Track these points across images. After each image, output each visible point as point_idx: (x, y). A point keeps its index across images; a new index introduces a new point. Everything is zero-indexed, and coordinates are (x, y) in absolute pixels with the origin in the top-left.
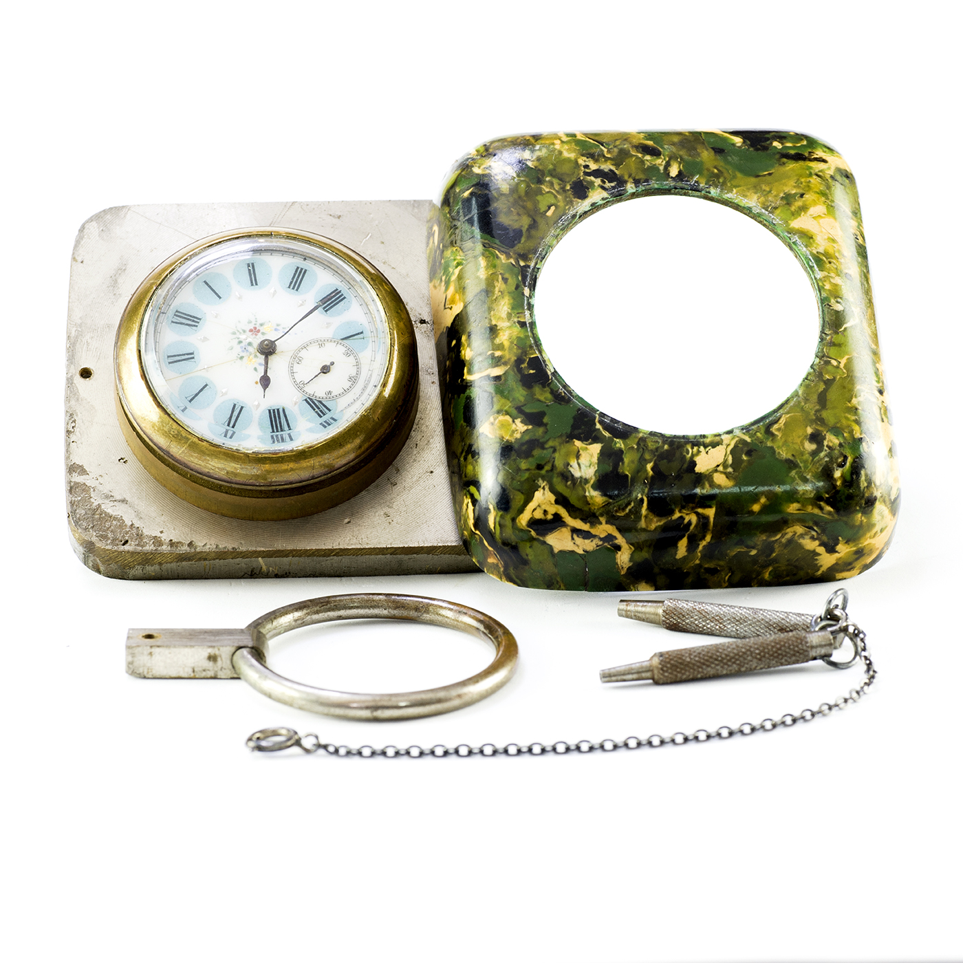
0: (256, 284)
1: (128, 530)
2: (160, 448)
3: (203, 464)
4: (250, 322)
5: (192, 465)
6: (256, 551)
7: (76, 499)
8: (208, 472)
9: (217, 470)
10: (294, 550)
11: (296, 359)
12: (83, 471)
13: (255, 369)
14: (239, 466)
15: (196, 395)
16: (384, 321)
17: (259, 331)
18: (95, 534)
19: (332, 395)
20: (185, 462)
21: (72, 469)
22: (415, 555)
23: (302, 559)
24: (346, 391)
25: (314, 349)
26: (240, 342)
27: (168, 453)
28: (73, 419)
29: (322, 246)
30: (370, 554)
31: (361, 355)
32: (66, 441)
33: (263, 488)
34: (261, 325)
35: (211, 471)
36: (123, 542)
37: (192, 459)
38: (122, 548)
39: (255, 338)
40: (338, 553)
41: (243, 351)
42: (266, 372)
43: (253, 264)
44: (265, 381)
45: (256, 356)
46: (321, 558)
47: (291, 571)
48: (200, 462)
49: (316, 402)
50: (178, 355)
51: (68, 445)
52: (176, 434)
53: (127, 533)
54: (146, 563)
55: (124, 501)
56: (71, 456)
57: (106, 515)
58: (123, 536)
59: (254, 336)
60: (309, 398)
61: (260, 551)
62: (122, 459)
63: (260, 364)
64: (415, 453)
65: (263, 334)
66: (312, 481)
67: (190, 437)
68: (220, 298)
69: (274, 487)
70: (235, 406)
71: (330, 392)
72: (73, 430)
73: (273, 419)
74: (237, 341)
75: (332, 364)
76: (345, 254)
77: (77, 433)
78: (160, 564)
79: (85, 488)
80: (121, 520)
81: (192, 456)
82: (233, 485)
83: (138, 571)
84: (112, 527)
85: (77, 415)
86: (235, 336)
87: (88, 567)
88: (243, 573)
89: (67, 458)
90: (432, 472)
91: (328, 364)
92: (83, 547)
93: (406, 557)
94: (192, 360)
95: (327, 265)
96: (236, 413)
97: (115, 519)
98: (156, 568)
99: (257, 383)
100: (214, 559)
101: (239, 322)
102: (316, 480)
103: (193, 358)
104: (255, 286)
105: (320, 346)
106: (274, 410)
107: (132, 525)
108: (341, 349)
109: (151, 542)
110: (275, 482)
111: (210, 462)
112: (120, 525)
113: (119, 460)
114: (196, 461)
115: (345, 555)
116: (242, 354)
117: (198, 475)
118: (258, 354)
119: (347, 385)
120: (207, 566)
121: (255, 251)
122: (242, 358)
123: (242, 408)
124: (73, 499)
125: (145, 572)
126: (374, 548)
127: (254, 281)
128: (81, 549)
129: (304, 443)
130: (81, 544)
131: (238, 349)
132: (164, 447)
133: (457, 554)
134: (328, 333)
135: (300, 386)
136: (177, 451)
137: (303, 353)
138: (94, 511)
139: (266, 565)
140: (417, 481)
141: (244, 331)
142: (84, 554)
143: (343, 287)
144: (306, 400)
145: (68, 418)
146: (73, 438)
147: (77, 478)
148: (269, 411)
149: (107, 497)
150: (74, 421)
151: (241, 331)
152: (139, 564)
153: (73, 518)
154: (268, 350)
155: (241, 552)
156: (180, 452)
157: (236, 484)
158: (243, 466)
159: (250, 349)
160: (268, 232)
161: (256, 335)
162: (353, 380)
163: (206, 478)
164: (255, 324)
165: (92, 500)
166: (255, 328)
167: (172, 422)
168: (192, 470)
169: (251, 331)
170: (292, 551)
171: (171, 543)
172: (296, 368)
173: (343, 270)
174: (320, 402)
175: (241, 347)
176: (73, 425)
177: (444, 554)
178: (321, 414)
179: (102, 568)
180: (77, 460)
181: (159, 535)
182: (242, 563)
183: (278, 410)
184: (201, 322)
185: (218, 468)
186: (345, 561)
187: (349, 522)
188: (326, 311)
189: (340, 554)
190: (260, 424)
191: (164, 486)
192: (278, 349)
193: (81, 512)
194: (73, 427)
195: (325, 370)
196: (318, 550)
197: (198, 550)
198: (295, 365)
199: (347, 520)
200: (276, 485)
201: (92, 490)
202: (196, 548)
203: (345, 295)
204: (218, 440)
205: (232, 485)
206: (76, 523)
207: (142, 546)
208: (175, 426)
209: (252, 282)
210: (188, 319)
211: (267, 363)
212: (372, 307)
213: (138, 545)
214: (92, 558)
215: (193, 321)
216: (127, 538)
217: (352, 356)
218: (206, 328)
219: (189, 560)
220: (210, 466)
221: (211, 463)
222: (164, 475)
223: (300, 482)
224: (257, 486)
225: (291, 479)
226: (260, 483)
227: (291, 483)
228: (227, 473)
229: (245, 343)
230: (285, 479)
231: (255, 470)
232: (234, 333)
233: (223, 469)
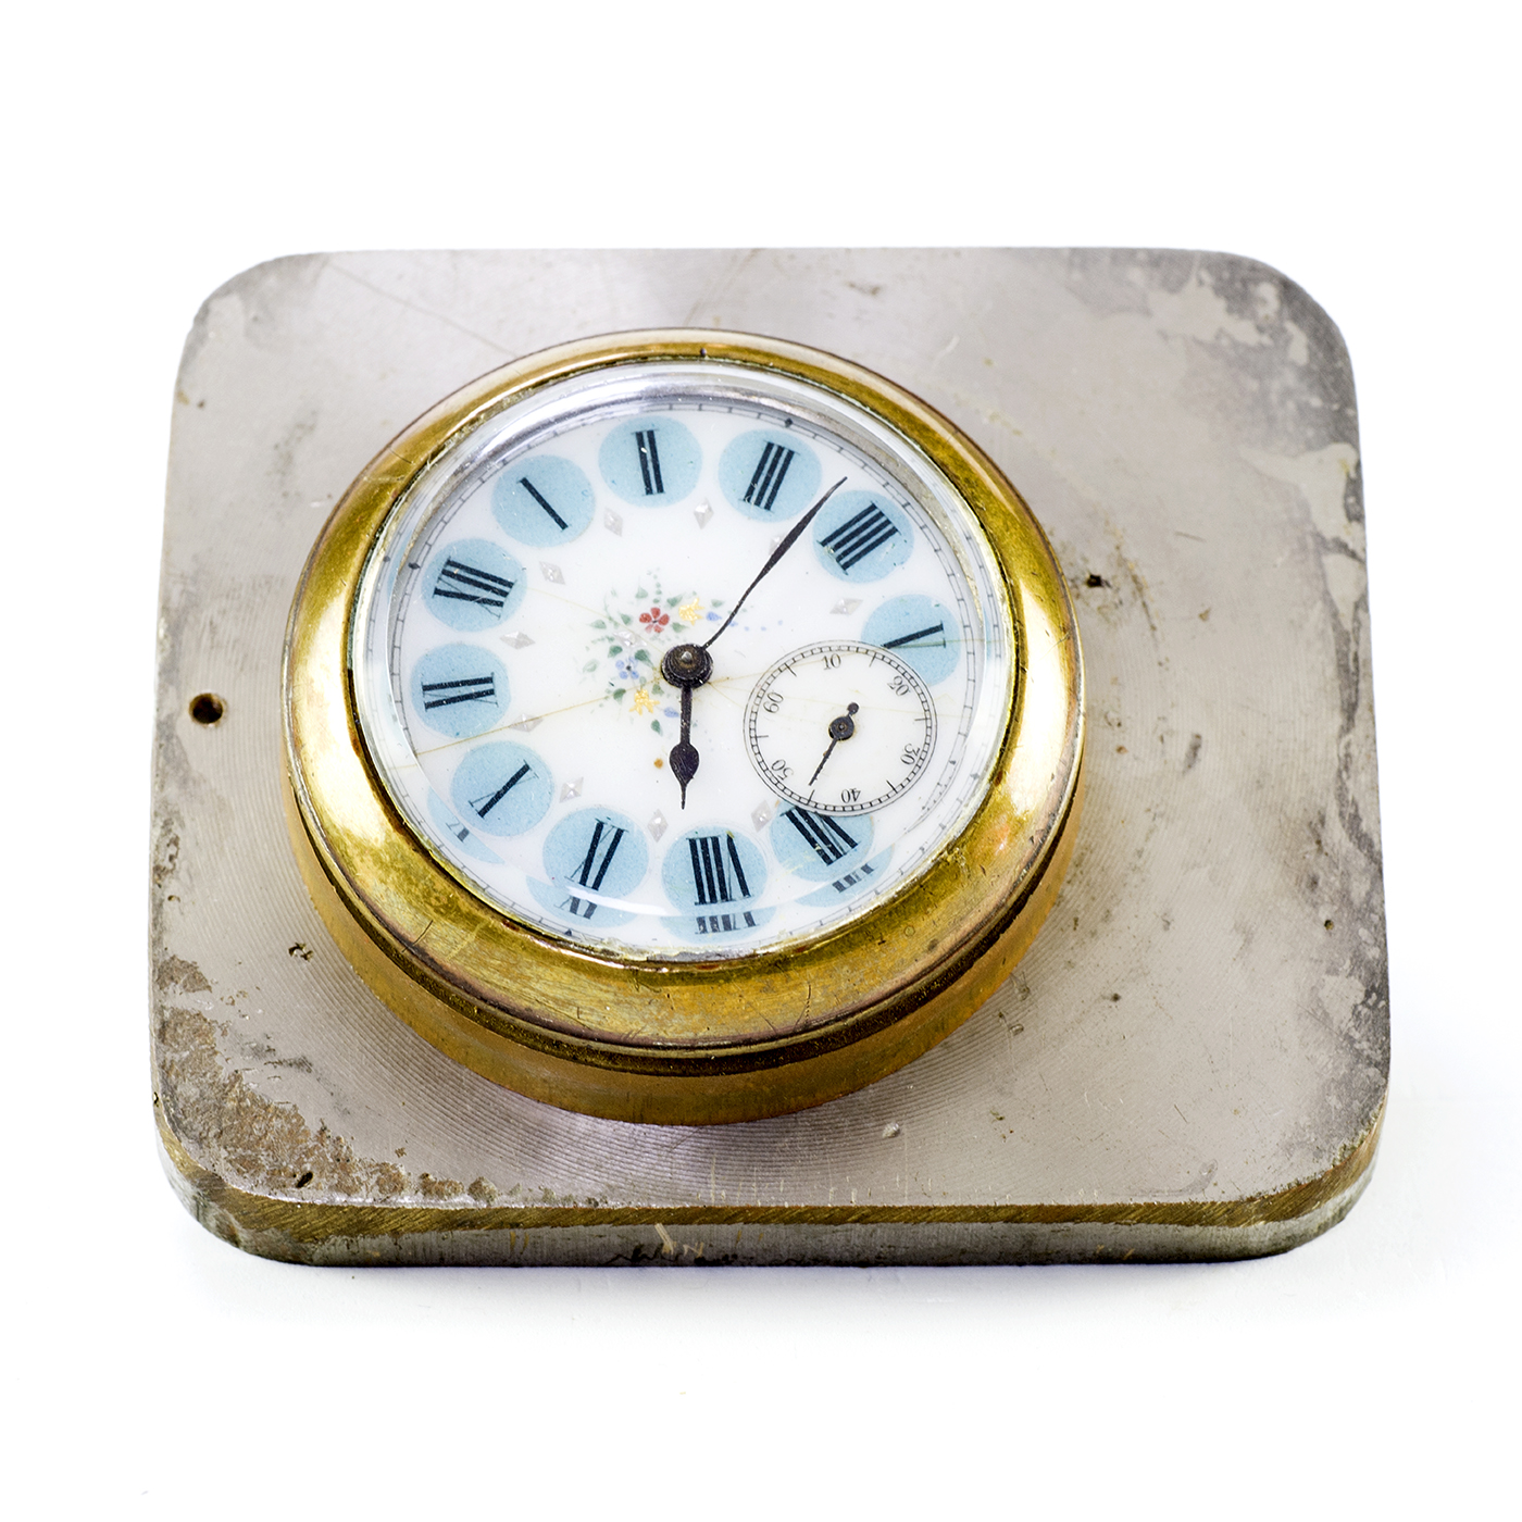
0: (660, 489)
1: (311, 1145)
2: (400, 938)
3: (514, 987)
4: (641, 595)
5: (486, 989)
6: (648, 1211)
7: (177, 1057)
8: (529, 1009)
9: (551, 1004)
10: (751, 1209)
11: (765, 698)
12: (196, 980)
13: (656, 726)
14: (610, 997)
15: (499, 796)
16: (998, 595)
17: (665, 620)
18: (224, 1154)
19: (859, 801)
20: (467, 978)
21: (166, 972)
22: (1070, 1224)
23: (769, 1228)
24: (896, 791)
25: (812, 670)
26: (616, 650)
27: (421, 953)
28: (171, 836)
29: (837, 387)
30: (952, 1220)
31: (936, 691)
32: (153, 895)
33: (673, 1054)
34: (673, 602)
35: (537, 1007)
36: (298, 1177)
37: (485, 972)
38: (292, 1197)
39: (654, 639)
40: (867, 1216)
41: (624, 676)
42: (685, 732)
43: (651, 434)
44: (685, 762)
45: (657, 689)
46: (820, 1228)
47: (739, 1253)
48: (506, 982)
49: (817, 820)
50: (453, 685)
51: (157, 907)
52: (445, 907)
53: (308, 1153)
54: (359, 1231)
55: (302, 1064)
56: (165, 937)
57: (254, 1102)
58: (300, 1163)
59: (653, 632)
60: (797, 808)
61: (659, 1211)
62: (298, 947)
63: (669, 713)
64: (1073, 943)
65: (677, 627)
66: (803, 1037)
67: (480, 914)
68: (563, 525)
70: (600, 826)
71: (853, 794)
72: (170, 866)
73: (702, 865)
74: (607, 646)
75: (853, 708)
76: (896, 408)
77: (183, 874)
78: (395, 1233)
79: (200, 1026)
80: (294, 1119)
81: (486, 965)
82: (595, 1045)
83: (337, 1246)
84: (270, 1137)
85: (182, 825)
86: (600, 633)
87: (207, 1227)
88: (612, 1256)
89: (155, 942)
90: (1116, 998)
91: (845, 713)
92: (193, 1183)
93: (1047, 1228)
94: (489, 698)
95: (845, 439)
96: (602, 849)
97: (279, 1113)
98: (385, 1242)
99: (659, 764)
100: (537, 1226)
101: (614, 593)
102: (815, 1034)
103: (490, 692)
104: (656, 496)
105: (830, 662)
106: (704, 841)
107: (323, 1130)
108: (884, 674)
109: (373, 1181)
110: (707, 1039)
111: (533, 984)
112: (290, 1132)
113: (291, 951)
114: (496, 978)
115: (885, 1221)
116: (620, 684)
117: (500, 1014)
118: (664, 684)
119: (900, 773)
120: (520, 1242)
121: (656, 397)
122: (619, 694)
123: (619, 833)
124: (169, 1055)
125: (354, 1249)
126: (961, 1207)
127: (653, 481)
128: (191, 1190)
129: (783, 937)
130: (189, 1177)
131: (609, 670)
132: (413, 938)
133: (1180, 1223)
134: (849, 629)
135: (774, 774)
136: (449, 944)
137: (783, 684)
138: (225, 1091)
139: (673, 1238)
140: (1079, 1022)
141: (627, 620)
142: (195, 1198)
143: (890, 501)
144: (790, 814)
145: (158, 832)
146: (172, 886)
147: (180, 999)
148: (693, 843)
149: (258, 1052)
150: (175, 842)
151: (620, 621)
152: (340, 1232)
153: (167, 1110)
154: (689, 672)
155: (610, 1212)
156: (455, 952)
157: (600, 1040)
158: (621, 997)
159: (642, 669)
160: (694, 345)
161: (658, 630)
162: (916, 759)
163: (523, 1024)
164: (656, 601)
165: (218, 1060)
166: (656, 612)
167: (432, 872)
168: (482, 999)
169: (645, 618)
170: (742, 1210)
171: (427, 1186)
172: (765, 723)
173: (892, 457)
174: (827, 819)
175: (620, 664)
176: (172, 850)
177: (1148, 1222)
178: (830, 855)
179: (243, 1235)
180: (180, 947)
181: (392, 1160)
182: (613, 1235)
183: (716, 841)
184: (513, 593)
185: (556, 1000)
186: (882, 1234)
187: (896, 1134)
188: (845, 566)
189: (871, 1218)
190: (668, 881)
191: (410, 1024)
192: (718, 668)
193: (188, 1090)
194: (171, 858)
195: (842, 730)
196: (814, 1208)
197: (496, 1205)
198: (762, 713)
199: (891, 1128)
200: (708, 1048)
201: (219, 1032)
202: (490, 1199)
203: (895, 523)
204: (556, 921)
205: (592, 1043)
206: (175, 1123)
207: (349, 1191)
208: (441, 883)
209: (648, 484)
210: (478, 584)
211: (687, 710)
212: (966, 553)
213: (338, 1188)
214: (215, 1210)
215: (492, 589)
216: (308, 1167)
217: (912, 694)
218: (525, 609)
219: (472, 1226)
220: (533, 994)
221: (537, 987)
222: (411, 1000)
223: (772, 1039)
224: (657, 1047)
225: (749, 1031)
226: (664, 1040)
227: (748, 1042)
228: (578, 1013)
229: (627, 655)
230: (733, 1032)
231: (653, 1009)
232: (600, 625)
233: (567, 1003)
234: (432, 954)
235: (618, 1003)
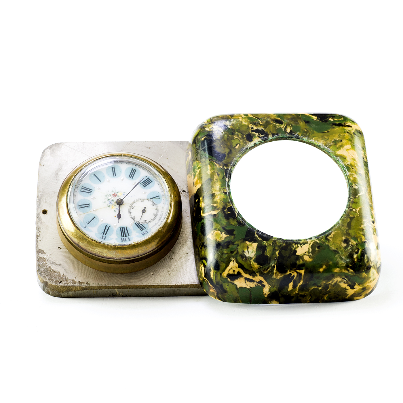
0: (115, 176)
1: (61, 277)
2: (75, 243)
3: (93, 250)
4: (113, 191)
5: (88, 250)
6: (114, 286)
7: (40, 264)
8: (95, 253)
10: (130, 286)
11: (132, 207)
12: (43, 252)
13: (115, 211)
14: (108, 251)
15: (90, 221)
16: (168, 191)
18: (48, 278)
19: (146, 222)
20: (86, 249)
21: (39, 251)
22: (180, 288)
23: (133, 290)
24: (152, 220)
25: (139, 203)
26: (109, 200)
27: (78, 245)
28: (39, 231)
29: (143, 160)
30: (162, 288)
31: (158, 205)
32: (36, 240)
33: (118, 260)
34: (117, 193)
35: (96, 253)
36: (60, 282)
37: (88, 248)
38: (59, 284)
40: (148, 287)
41: (110, 203)
42: (119, 212)
43: (114, 167)
44: (119, 216)
45: (115, 205)
46: (141, 289)
47: (129, 294)
48: (92, 249)
49: (140, 225)
50: (83, 205)
51: (37, 242)
52: (82, 238)
53: (61, 278)
54: (69, 291)
55: (60, 265)
56: (38, 246)
57: (52, 271)
58: (60, 280)
60: (137, 223)
61: (116, 286)
62: (59, 247)
63: (117, 209)
64: (180, 246)
65: (118, 196)
66: (137, 258)
67: (88, 239)
68: (100, 181)
69: (122, 260)
70: (106, 226)
71: (145, 221)
72: (39, 235)
73: (122, 232)
74: (107, 199)
75: (145, 208)
76: (152, 163)
77: (41, 237)
78: (75, 291)
79: (44, 259)
80: (59, 273)
81: (88, 247)
83: (66, 294)
84: (55, 276)
85: (41, 229)
86: (106, 197)
87: (45, 292)
88: (109, 295)
89: (37, 247)
90: (187, 254)
91: (144, 209)
92: (43, 284)
93: (176, 289)
95: (144, 168)
96: (107, 229)
97: (56, 272)
98: (73, 293)
99: (115, 216)
100: (97, 289)
101: (108, 191)
102: (140, 257)
103: (89, 206)
105: (142, 201)
106: (122, 228)
107: (63, 275)
108: (150, 203)
109: (71, 282)
110: (123, 258)
112: (58, 275)
113: (58, 248)
114: (90, 249)
115: (151, 288)
116: (109, 205)
117: (91, 254)
118: (116, 205)
119: (153, 217)
120: (94, 292)
121: (115, 162)
122: (109, 206)
123: (109, 227)
124: (39, 264)
125: (68, 294)
126: (163, 285)
127: (114, 174)
128: (42, 285)
129: (135, 242)
130: (42, 283)
131: (108, 202)
132: (77, 243)
133: (197, 288)
134: (145, 196)
135: (133, 218)
136: (83, 245)
137: (135, 204)
138: (48, 269)
139: (118, 292)
140: (181, 257)
141: (110, 195)
142: (43, 287)
143: (151, 177)
144: (135, 224)
145: (37, 230)
146: (39, 238)
147: (41, 255)
148: (120, 228)
149: (53, 263)
150: (40, 232)
152: (66, 291)
153: (39, 272)
154: (120, 203)
155: (108, 287)
156: (84, 245)
157: (106, 258)
158: (109, 251)
159: (113, 202)
160: (121, 154)
161: (115, 197)
162: (155, 216)
163: (94, 256)
164: (115, 192)
165: (47, 264)
166: (115, 194)
167: (80, 232)
168: (88, 252)
169: (113, 195)
170: (129, 286)
171: (79, 283)
172: (132, 210)
173: (151, 170)
174: (141, 224)
175: (109, 202)
176: (39, 233)
177: (192, 288)
178: (142, 230)
179: (51, 293)
180: (41, 248)
181: (74, 279)
182: (109, 291)
183: (124, 228)
184: (92, 191)
185: (99, 252)
186: (151, 290)
187: (153, 274)
188: (144, 187)
189: (149, 287)
190: (117, 234)
191: (77, 259)
192: (124, 202)
193: (42, 269)
194: (39, 234)
195: (144, 211)
196: (140, 286)
197: (90, 285)
198: (131, 209)
199: (152, 274)
201: (47, 260)
202: (89, 285)
203: (152, 180)
204: (99, 240)
205: (105, 259)
206: (40, 274)
207: (67, 284)
208: (81, 234)
209: (114, 175)
210: (87, 190)
211: (120, 209)
212: (163, 185)
213: (66, 283)
214: (46, 288)
215: (89, 191)
216: (61, 280)
217: (155, 206)
218: (94, 194)
219: (87, 290)
220: (96, 251)
221: (96, 250)
222: (77, 254)
223: (133, 258)
224: (115, 259)
226: (116, 258)
227: (129, 258)
228: (103, 254)
229: (111, 200)
230: (127, 256)
231: (114, 253)
232: (106, 196)
233: (101, 252)
234: (80, 245)
235: (109, 252)
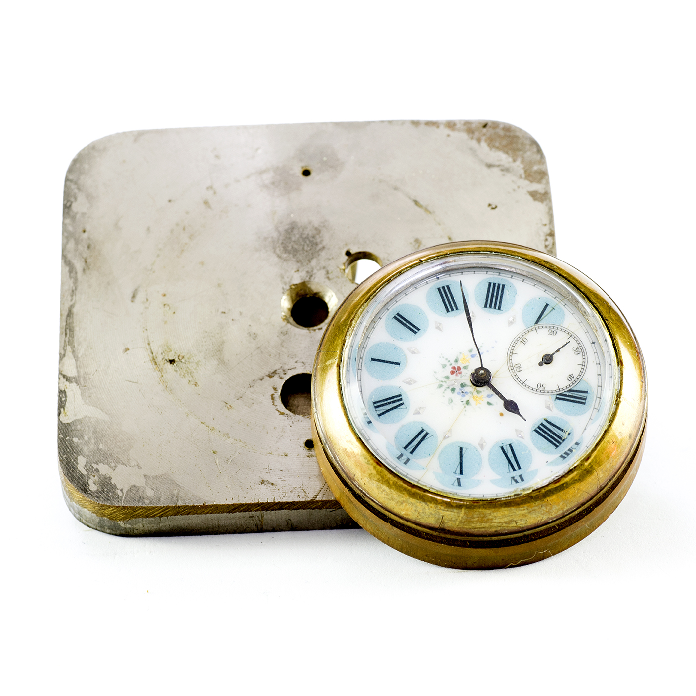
0: (418, 329)
2: (432, 529)
3: (487, 525)
4: (444, 366)
5: (476, 531)
8: (496, 531)
9: (504, 525)
11: (515, 369)
13: (489, 403)
14: (526, 511)
15: (461, 464)
17: (459, 369)
24: (584, 365)
25: (520, 348)
26: (453, 390)
27: (443, 530)
31: (565, 325)
34: (456, 361)
35: (499, 529)
37: (473, 525)
39: (461, 377)
41: (464, 396)
43: (398, 314)
44: (511, 406)
48: (483, 525)
50: (417, 436)
59: (459, 375)
63: (489, 396)
65: (465, 368)
68: (398, 364)
69: (568, 516)
74: (449, 391)
81: (472, 522)
82: (526, 533)
86: (443, 389)
94: (428, 436)
101: (435, 372)
103: (427, 434)
104: (419, 332)
105: (524, 342)
108: (543, 333)
110: (567, 510)
111: (494, 521)
114: (478, 525)
116: (465, 399)
118: (479, 389)
119: (579, 359)
122: (468, 402)
123: (510, 446)
127: (414, 329)
131: (457, 397)
132: (437, 526)
134: (520, 327)
137: (516, 360)
141: (448, 378)
148: (536, 430)
151: (446, 380)
154: (481, 379)
156: (457, 523)
158: (530, 509)
159: (466, 389)
161: (460, 373)
164: (451, 365)
166: (454, 368)
169: (452, 373)
172: (522, 376)
175: (459, 393)
183: (542, 424)
184: (403, 397)
185: (505, 523)
188: (499, 309)
192: (491, 370)
195: (548, 360)
198: (518, 374)
200: (569, 513)
203: (502, 283)
209: (413, 331)
210: (390, 403)
211: (495, 390)
215: (394, 402)
218: (412, 397)
220: (496, 525)
221: (496, 521)
223: (591, 499)
224: (550, 523)
225: (581, 500)
226: (552, 518)
227: (583, 504)
228: (516, 523)
229: (458, 388)
230: (576, 503)
231: (544, 508)
232: (441, 386)
233: (510, 522)
234: (448, 529)
235: (530, 512)
